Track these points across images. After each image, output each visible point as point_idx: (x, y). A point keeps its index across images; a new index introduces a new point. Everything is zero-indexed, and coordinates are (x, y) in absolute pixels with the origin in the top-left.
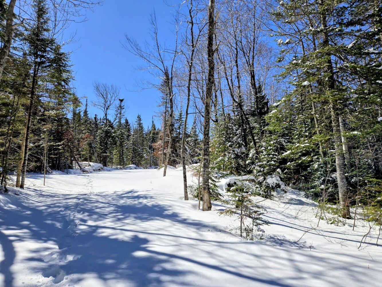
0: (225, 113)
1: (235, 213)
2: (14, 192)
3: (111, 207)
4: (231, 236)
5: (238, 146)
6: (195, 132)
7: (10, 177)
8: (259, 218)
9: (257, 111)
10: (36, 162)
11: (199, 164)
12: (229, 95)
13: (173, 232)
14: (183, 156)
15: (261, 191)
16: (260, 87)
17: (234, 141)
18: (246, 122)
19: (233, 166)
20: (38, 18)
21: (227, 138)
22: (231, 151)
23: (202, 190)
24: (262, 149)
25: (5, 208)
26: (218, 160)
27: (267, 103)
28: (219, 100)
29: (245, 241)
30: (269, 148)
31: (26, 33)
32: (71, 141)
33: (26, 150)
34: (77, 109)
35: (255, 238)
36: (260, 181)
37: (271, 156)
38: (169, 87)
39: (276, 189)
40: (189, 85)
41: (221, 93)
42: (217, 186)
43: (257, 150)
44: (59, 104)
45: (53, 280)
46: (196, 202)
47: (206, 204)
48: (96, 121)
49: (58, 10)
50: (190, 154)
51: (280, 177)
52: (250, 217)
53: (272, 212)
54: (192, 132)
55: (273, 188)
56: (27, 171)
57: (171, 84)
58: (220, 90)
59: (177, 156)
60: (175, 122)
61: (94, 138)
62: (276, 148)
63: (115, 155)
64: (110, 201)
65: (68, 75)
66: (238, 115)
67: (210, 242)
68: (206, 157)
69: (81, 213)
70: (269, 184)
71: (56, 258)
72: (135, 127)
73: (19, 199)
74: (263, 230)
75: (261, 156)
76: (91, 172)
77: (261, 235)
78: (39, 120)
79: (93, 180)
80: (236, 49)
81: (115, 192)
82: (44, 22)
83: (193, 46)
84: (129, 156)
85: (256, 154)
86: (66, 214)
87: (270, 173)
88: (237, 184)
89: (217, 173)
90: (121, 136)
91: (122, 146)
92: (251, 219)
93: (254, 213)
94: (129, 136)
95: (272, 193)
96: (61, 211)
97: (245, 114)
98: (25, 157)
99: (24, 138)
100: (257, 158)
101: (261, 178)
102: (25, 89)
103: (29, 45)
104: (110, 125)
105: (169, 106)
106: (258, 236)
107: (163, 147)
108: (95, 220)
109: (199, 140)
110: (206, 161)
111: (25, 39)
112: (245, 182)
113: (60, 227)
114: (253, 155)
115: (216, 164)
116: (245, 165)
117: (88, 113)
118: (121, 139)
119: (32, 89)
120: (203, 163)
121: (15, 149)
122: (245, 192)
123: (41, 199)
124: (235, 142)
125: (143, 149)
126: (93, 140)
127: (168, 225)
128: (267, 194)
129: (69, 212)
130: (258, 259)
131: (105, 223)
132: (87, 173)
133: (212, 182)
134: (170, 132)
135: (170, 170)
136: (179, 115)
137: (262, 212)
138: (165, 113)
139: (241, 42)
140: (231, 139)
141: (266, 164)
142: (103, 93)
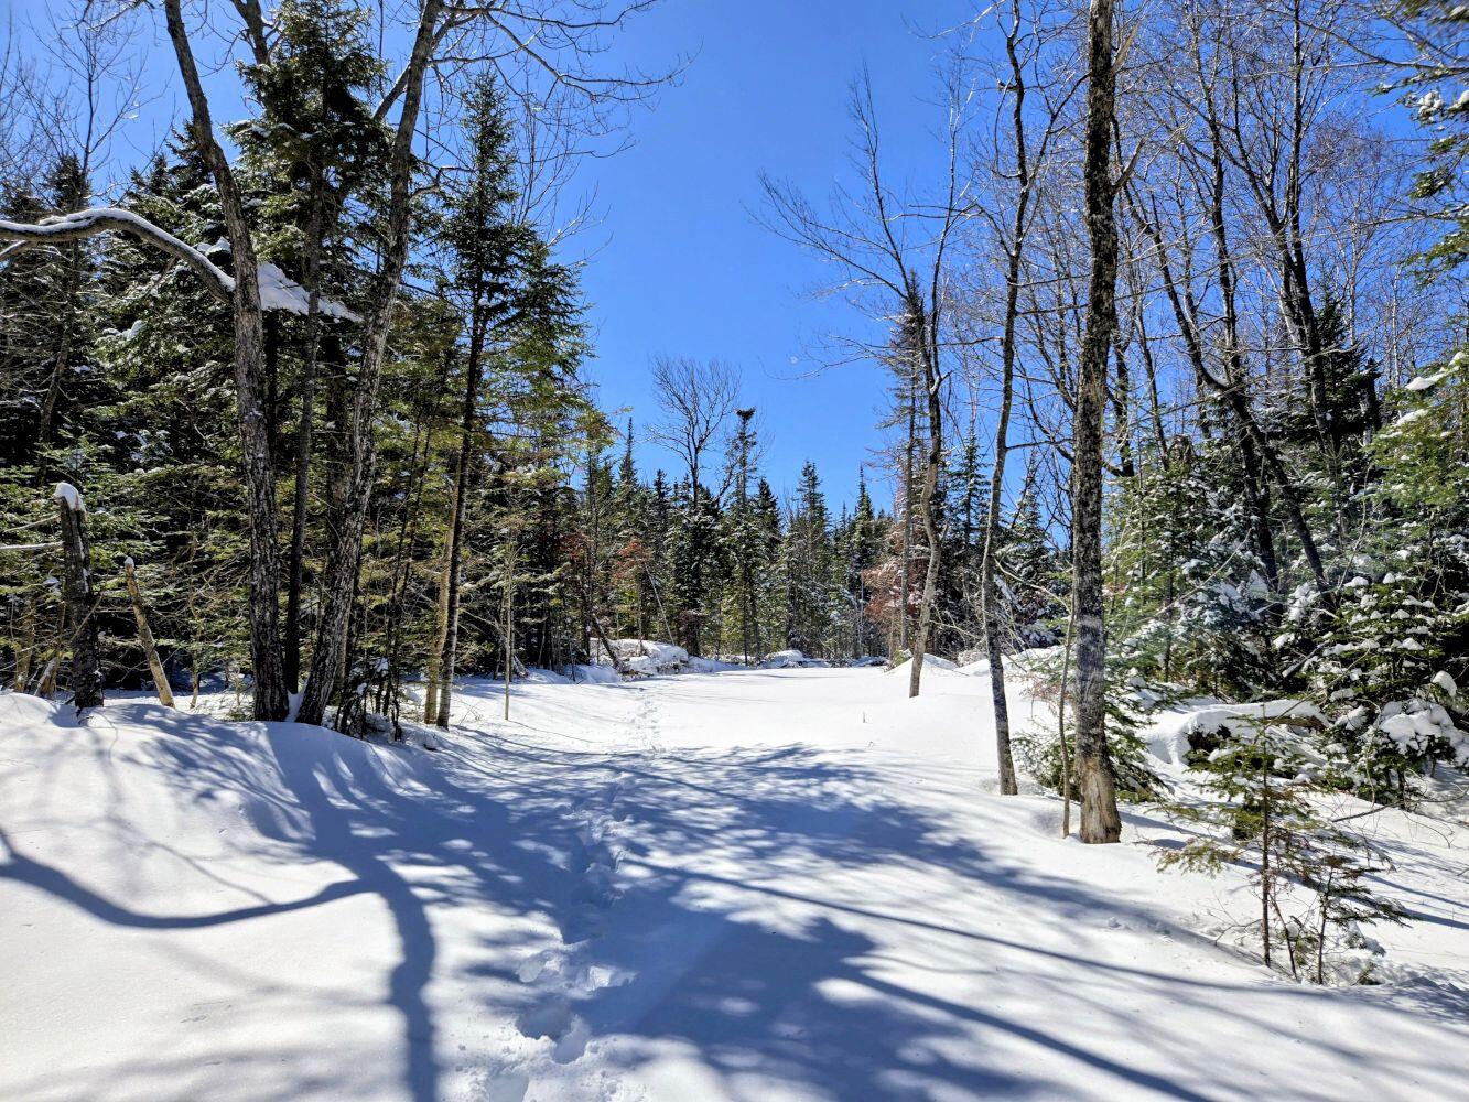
0: (1166, 436)
1: (1236, 861)
2: (421, 741)
3: (729, 805)
4: (1219, 954)
5: (1230, 571)
6: (1034, 518)
7: (409, 691)
8: (1355, 889)
9: (1323, 419)
10: (480, 641)
11: (1055, 650)
12: (1184, 359)
13: (964, 919)
14: (988, 617)
15: (1353, 768)
16: (1329, 312)
17: (1212, 553)
18: (1266, 467)
19: (1213, 659)
20: (482, 160)
21: (1180, 539)
22: (1201, 597)
23: (1077, 757)
24: (1352, 584)
25: (399, 791)
26: (1143, 632)
27: (1367, 383)
28: (1138, 384)
29: (1287, 983)
30: (1388, 579)
31: (447, 215)
32: (583, 566)
33: (452, 600)
34: (602, 456)
35: (1333, 975)
36: (1349, 727)
37: (1401, 614)
38: (924, 351)
39: (1430, 764)
40: (1009, 332)
41: (1147, 354)
42: (1138, 742)
43: (1325, 588)
44: (547, 443)
45: (550, 1050)
46: (1051, 803)
47: (1095, 815)
48: (662, 495)
49: (539, 124)
50: (1015, 610)
51: (1449, 709)
52: (1307, 882)
53: (1417, 869)
54: (1019, 522)
55: (1415, 760)
56: (457, 670)
57: (934, 336)
58: (1143, 342)
59: (962, 618)
60: (949, 485)
61: (657, 556)
62: (1423, 578)
63: (726, 613)
64: (719, 782)
65: (575, 344)
66: (1228, 441)
67: (1121, 975)
68: (1090, 622)
69: (628, 820)
70: (1393, 742)
71: (556, 973)
72: (794, 509)
73: (438, 763)
74: (1376, 943)
75: (1350, 615)
76: (649, 677)
77: (1364, 966)
78: (486, 498)
79: (657, 703)
80: (1216, 162)
81: (735, 752)
82: (499, 170)
83: (1023, 179)
84: (778, 621)
85: (1324, 605)
86: (577, 820)
87: (1397, 691)
88: (1234, 735)
89: (1138, 688)
90: (748, 547)
91: (752, 583)
92: (1313, 892)
93: (1329, 869)
94: (774, 543)
95: (1412, 781)
96: (562, 809)
97: (1261, 437)
98: (450, 624)
99: (446, 561)
100: (1326, 624)
101: (1352, 715)
102: (446, 400)
103: (455, 252)
104: (706, 505)
105: (927, 422)
106: (1348, 969)
107: (904, 581)
108: (675, 851)
109: (1052, 553)
110: (1089, 637)
111: (444, 236)
112: (1273, 728)
113: (562, 867)
114: (1309, 613)
115: (1134, 649)
116: (1270, 655)
117: (634, 467)
118: (748, 556)
119: (469, 400)
120: (1074, 646)
121: (421, 599)
122: (1279, 774)
123: (502, 765)
124: (1219, 554)
125: (826, 591)
126: (652, 564)
127: (939, 890)
128: (1383, 783)
129: (589, 814)
130: (1358, 1069)
131: (708, 862)
132: (635, 680)
133: (1119, 726)
134: (932, 525)
135: (936, 674)
136: (964, 454)
137: (1364, 863)
138: (910, 450)
139: (1236, 131)
140: (1198, 544)
141: (1373, 651)
142: (682, 395)
